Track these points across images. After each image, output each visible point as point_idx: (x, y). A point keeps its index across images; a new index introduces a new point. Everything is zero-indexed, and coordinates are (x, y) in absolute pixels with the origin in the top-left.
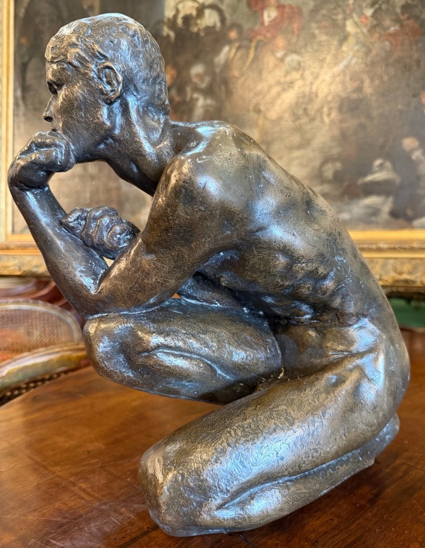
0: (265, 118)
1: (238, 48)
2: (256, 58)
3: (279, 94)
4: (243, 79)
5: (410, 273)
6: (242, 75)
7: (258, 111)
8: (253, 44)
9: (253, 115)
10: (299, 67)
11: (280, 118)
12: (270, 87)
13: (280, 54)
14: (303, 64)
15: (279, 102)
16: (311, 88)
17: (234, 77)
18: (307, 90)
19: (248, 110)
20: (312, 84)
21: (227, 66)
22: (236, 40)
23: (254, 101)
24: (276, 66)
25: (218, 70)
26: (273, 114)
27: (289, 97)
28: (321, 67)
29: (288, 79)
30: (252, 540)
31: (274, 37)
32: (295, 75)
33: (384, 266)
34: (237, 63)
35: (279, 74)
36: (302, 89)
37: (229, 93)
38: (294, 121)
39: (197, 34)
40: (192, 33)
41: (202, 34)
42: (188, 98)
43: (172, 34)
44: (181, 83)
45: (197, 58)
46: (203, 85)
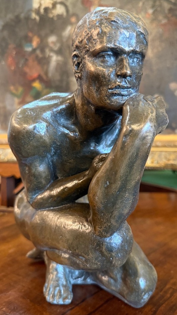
5: (174, 160)
33: (160, 156)
39: (52, 19)
40: (49, 18)
41: (55, 19)
42: (47, 56)
43: (37, 18)
44: (42, 47)
45: (52, 32)
46: (56, 48)
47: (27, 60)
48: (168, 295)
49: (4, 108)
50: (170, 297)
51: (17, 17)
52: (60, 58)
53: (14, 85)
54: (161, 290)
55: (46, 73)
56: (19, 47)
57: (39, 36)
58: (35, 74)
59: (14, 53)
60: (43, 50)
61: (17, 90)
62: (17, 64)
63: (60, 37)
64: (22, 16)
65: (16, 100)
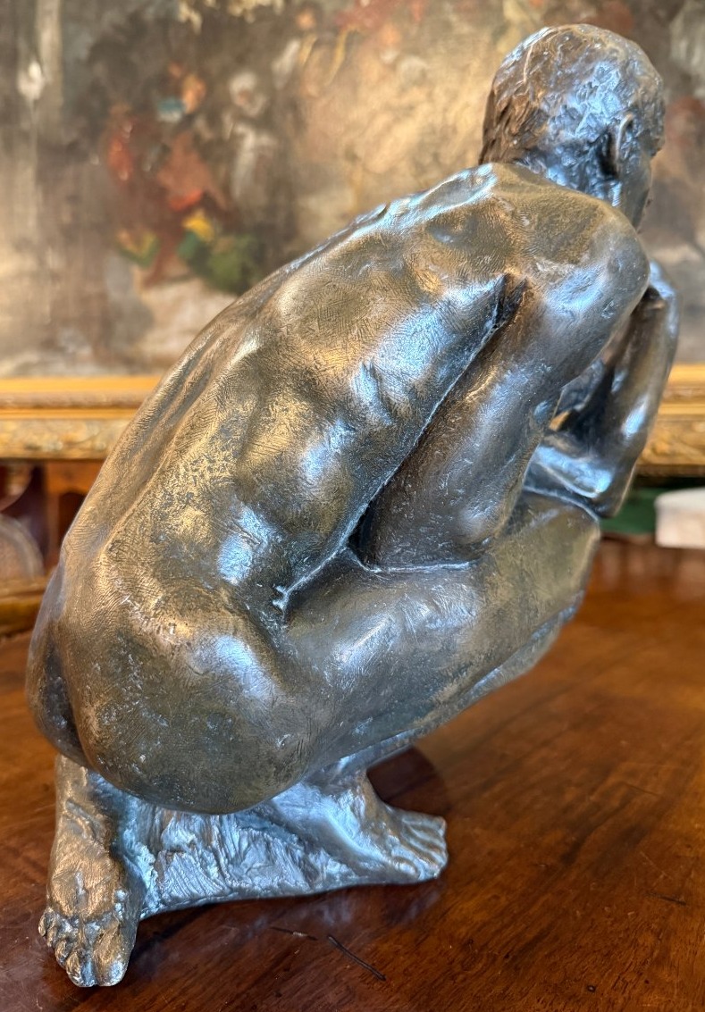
0: (366, 170)
1: (316, 45)
2: (347, 65)
3: (388, 128)
4: (324, 101)
6: (323, 92)
7: (352, 157)
8: (342, 38)
9: (345, 165)
10: (423, 80)
11: (392, 171)
12: (373, 116)
13: (389, 56)
14: (430, 76)
15: (389, 142)
16: (444, 119)
17: (310, 97)
18: (438, 121)
19: (335, 157)
20: (445, 110)
21: (296, 76)
22: (311, 31)
23: (345, 140)
24: (383, 78)
25: (279, 84)
26: (379, 163)
27: (407, 133)
28: (462, 81)
29: (406, 100)
30: (350, 946)
31: (378, 27)
32: (416, 94)
34: (314, 71)
35: (388, 92)
36: (430, 120)
37: (300, 124)
38: (416, 176)
39: (242, 19)
40: (232, 17)
41: (250, 19)
42: (227, 135)
43: (196, 19)
44: (213, 108)
45: (241, 62)
46: (254, 110)
47: (166, 150)
48: (615, 803)
49: (103, 296)
50: (623, 806)
51: (135, 19)
52: (265, 140)
53: (129, 226)
54: (593, 790)
55: (226, 189)
56: (143, 112)
57: (203, 75)
58: (192, 192)
59: (128, 129)
60: (214, 120)
61: (138, 241)
62: (138, 163)
63: (265, 74)
64: (150, 14)
65: (138, 273)
